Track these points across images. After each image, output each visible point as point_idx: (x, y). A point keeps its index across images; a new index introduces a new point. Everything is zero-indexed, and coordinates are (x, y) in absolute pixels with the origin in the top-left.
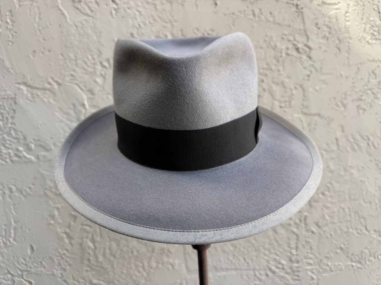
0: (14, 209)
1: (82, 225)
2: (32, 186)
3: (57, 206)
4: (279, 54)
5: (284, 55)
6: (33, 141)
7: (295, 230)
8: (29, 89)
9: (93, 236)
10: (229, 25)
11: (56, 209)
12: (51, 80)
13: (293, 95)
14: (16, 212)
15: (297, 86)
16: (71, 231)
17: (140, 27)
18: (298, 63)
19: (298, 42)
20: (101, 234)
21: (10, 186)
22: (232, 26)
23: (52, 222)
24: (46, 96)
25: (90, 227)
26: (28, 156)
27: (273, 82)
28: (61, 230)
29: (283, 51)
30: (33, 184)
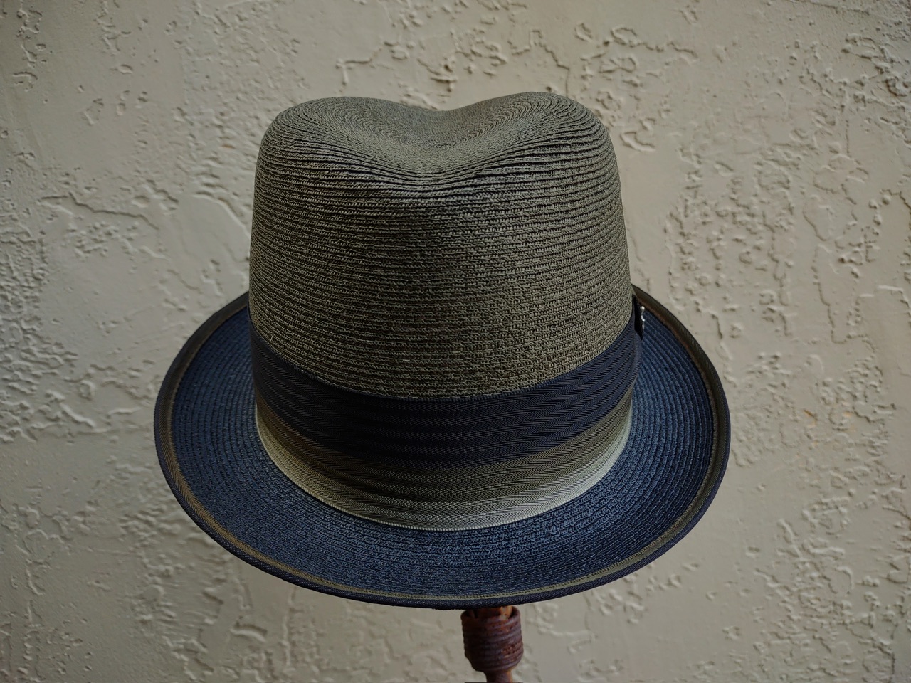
0: (35, 577)
1: (238, 626)
2: (89, 508)
3: (162, 568)
4: (837, 101)
5: (848, 101)
6: (92, 371)
7: (886, 643)
8: (83, 213)
9: (270, 661)
10: (682, 12)
11: (159, 580)
12: (148, 188)
13: (878, 223)
14: (40, 589)
15: (888, 197)
16: (204, 646)
17: (415, 24)
18: (894, 127)
19: (892, 61)
20: (293, 655)
21: (21, 508)
22: (691, 18)
23: (149, 617)
24: (132, 235)
25: (264, 632)
26: (79, 418)
27: (816, 186)
28: (172, 643)
29: (845, 89)
30: (90, 503)
